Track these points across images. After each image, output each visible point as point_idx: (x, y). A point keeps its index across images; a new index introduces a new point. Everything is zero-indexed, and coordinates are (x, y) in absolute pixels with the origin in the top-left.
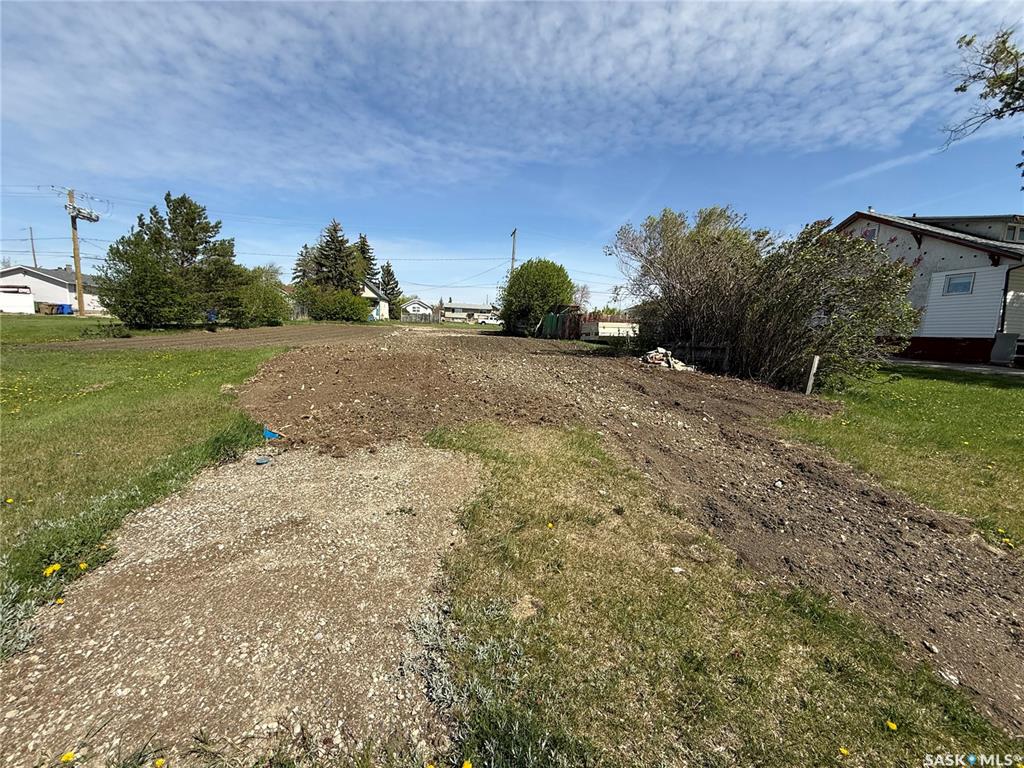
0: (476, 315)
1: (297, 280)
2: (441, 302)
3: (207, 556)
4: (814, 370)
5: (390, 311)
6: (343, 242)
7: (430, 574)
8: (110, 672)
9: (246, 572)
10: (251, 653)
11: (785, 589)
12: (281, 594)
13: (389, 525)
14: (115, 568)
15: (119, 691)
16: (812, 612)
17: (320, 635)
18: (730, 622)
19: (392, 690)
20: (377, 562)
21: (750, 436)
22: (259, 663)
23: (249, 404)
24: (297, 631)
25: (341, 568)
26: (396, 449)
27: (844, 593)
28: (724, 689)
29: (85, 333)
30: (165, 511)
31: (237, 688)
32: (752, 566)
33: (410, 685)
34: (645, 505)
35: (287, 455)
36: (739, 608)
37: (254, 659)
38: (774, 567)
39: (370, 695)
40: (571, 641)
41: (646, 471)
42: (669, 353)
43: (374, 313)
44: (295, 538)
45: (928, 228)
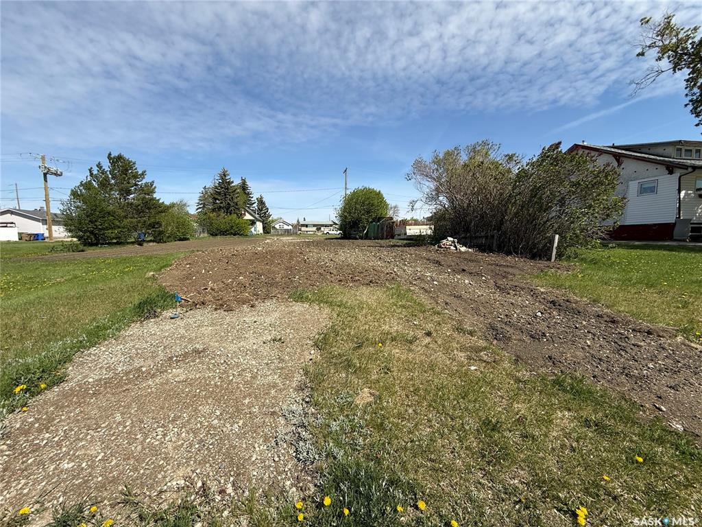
0: (322, 229)
1: (199, 210)
2: (298, 221)
3: (134, 376)
4: (556, 245)
5: (264, 228)
6: (229, 183)
7: (296, 379)
8: (60, 454)
9: (162, 384)
10: (165, 435)
11: (551, 376)
12: (187, 395)
13: (265, 350)
14: (66, 386)
15: (66, 465)
16: (572, 389)
17: (216, 421)
18: (513, 399)
19: (270, 455)
20: (257, 373)
21: (516, 286)
22: (171, 441)
23: (166, 282)
24: (199, 419)
25: (231, 378)
26: (269, 304)
27: (593, 377)
28: (513, 442)
29: (53, 249)
30: (104, 349)
31: (154, 458)
32: (526, 363)
33: (283, 451)
34: (447, 330)
35: (192, 312)
36: (519, 389)
37: (166, 439)
38: (542, 363)
39: (253, 459)
40: (400, 416)
41: (446, 309)
42: (456, 240)
43: (253, 230)
44: (197, 361)
45: (623, 152)
